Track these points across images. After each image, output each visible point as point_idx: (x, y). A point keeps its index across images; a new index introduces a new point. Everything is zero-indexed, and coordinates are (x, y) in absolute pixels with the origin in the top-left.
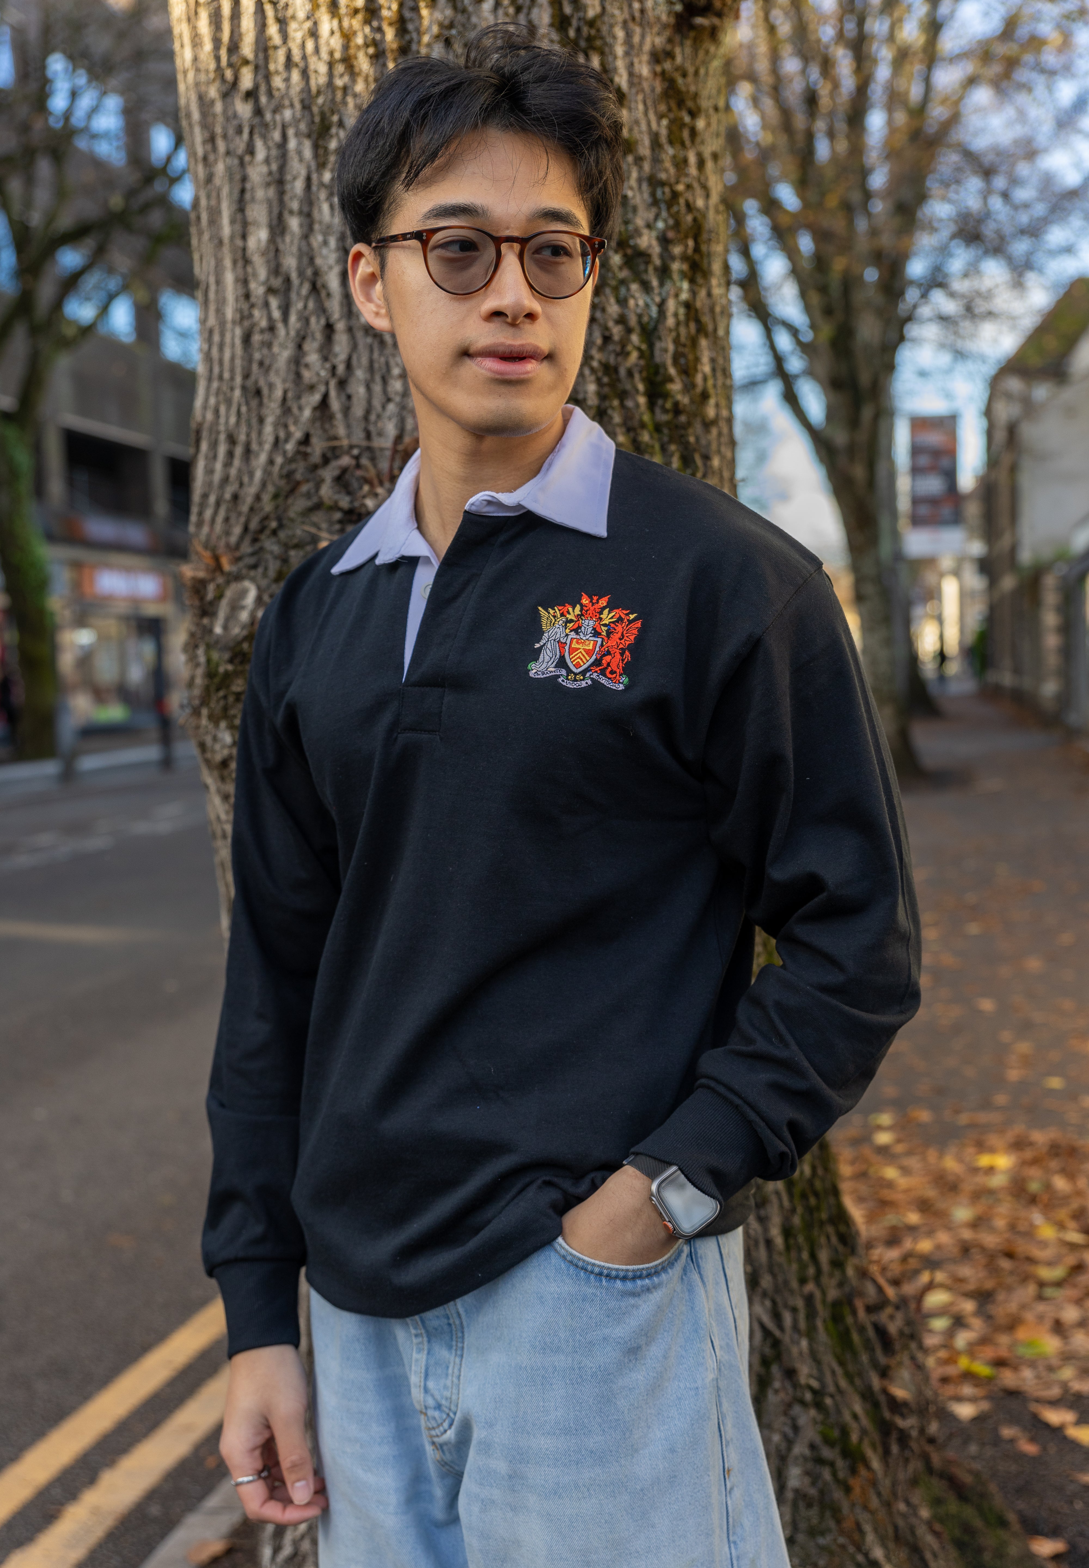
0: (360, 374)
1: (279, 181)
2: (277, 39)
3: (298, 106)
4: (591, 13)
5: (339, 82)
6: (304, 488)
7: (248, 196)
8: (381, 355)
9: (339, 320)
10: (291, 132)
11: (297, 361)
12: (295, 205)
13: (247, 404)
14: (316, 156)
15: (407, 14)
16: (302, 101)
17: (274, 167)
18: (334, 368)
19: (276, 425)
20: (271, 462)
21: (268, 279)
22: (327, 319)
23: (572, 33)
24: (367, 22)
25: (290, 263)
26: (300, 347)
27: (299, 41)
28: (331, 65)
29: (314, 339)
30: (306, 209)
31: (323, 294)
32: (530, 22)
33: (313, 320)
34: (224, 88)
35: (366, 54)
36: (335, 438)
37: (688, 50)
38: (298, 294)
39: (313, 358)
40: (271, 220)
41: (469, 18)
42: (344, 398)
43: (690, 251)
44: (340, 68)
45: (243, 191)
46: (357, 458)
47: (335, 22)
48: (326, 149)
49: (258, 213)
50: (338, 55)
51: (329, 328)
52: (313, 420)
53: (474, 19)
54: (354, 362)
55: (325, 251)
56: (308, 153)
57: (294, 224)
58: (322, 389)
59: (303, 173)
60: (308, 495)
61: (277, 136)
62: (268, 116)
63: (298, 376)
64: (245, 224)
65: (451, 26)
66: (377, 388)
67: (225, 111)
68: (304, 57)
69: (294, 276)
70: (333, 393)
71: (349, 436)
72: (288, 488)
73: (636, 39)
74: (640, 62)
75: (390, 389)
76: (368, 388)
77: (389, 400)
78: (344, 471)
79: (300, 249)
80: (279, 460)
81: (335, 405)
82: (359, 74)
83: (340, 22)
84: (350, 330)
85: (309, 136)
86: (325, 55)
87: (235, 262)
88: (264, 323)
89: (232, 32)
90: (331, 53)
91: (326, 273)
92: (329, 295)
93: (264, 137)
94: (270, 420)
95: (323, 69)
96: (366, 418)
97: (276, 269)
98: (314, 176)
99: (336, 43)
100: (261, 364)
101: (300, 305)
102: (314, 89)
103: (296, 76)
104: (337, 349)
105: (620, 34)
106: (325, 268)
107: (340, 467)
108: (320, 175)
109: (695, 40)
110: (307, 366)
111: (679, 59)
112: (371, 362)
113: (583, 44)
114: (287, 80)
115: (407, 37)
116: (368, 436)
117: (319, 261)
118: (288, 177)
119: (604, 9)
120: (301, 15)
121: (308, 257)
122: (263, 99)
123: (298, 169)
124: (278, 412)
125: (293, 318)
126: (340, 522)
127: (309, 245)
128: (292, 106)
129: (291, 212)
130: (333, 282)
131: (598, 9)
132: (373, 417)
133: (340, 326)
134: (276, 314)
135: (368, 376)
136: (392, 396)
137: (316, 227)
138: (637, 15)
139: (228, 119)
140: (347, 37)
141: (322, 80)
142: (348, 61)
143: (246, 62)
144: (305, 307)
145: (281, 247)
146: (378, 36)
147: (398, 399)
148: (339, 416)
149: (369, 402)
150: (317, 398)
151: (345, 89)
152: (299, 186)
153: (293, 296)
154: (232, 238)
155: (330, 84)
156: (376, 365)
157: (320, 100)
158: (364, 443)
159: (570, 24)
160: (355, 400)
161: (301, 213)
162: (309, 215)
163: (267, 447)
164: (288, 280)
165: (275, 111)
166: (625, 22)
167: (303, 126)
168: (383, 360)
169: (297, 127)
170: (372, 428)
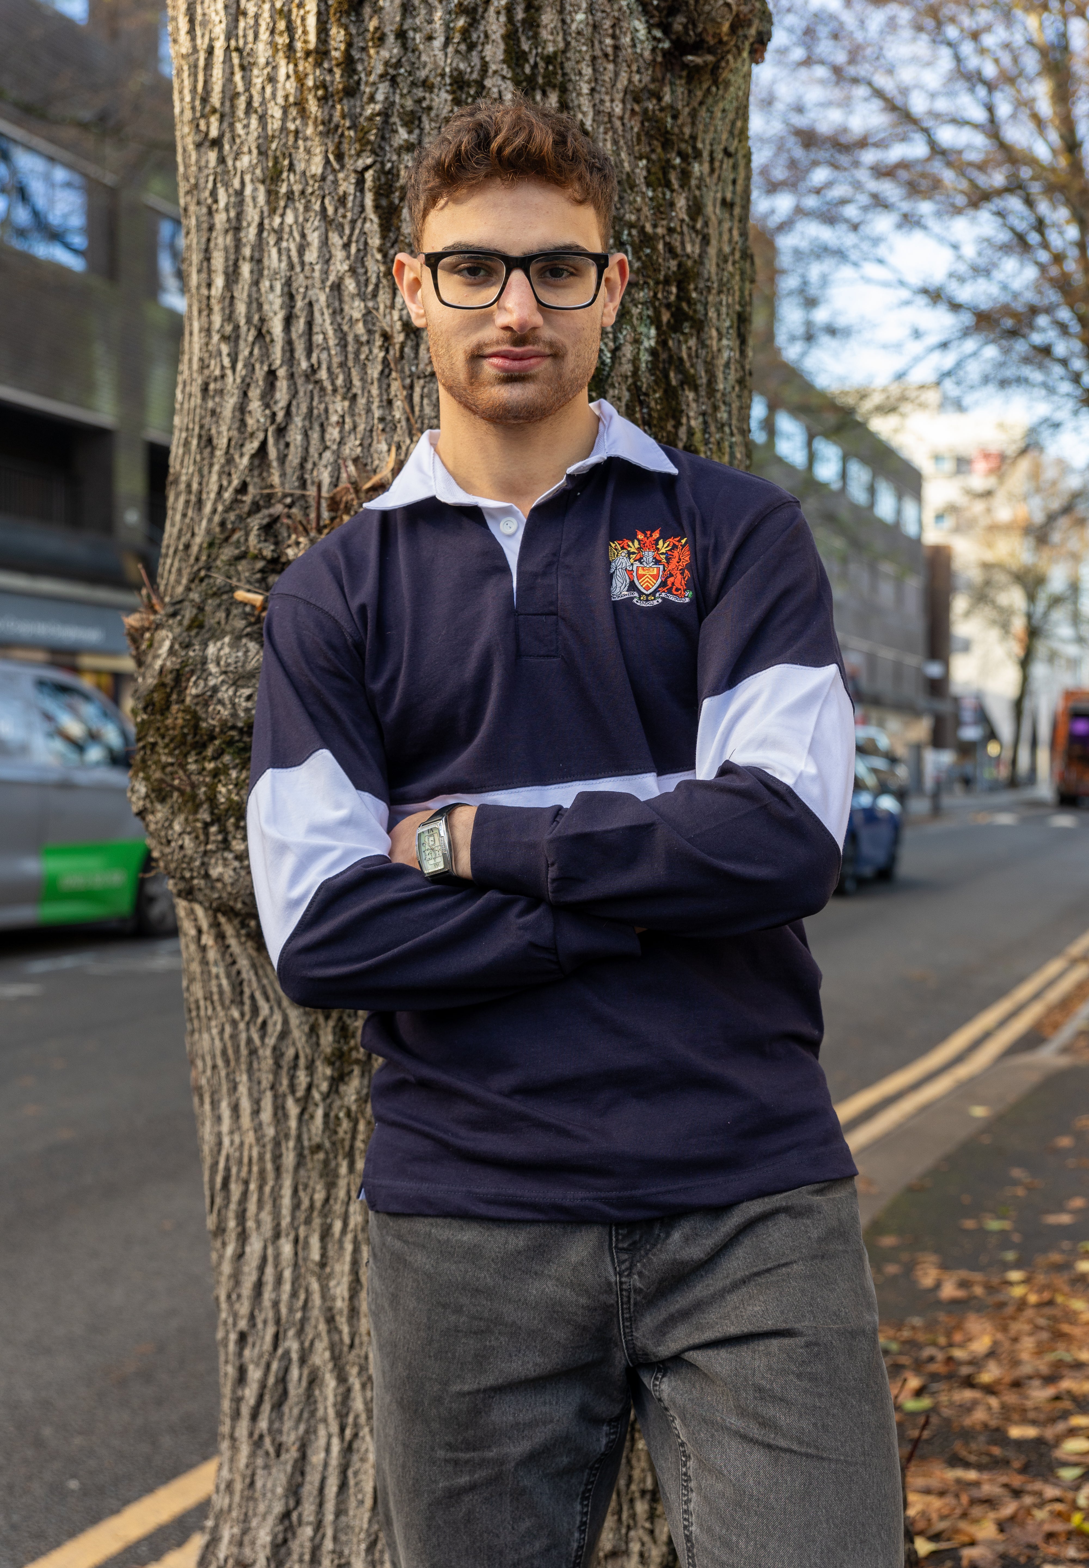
0: (298, 421)
1: (236, 228)
2: (240, 88)
3: (255, 152)
4: (551, 49)
5: (292, 126)
6: (235, 537)
7: (212, 245)
8: (320, 402)
9: (281, 366)
10: (248, 178)
11: (242, 409)
12: (247, 252)
13: (201, 453)
14: (268, 202)
15: (356, 54)
16: (258, 147)
17: (232, 214)
18: (274, 414)
19: (220, 474)
20: (214, 511)
21: (222, 326)
22: (270, 365)
23: (528, 70)
24: (318, 64)
25: (241, 308)
26: (245, 394)
27: (259, 86)
28: (285, 110)
29: (258, 385)
30: (257, 255)
31: (268, 339)
32: (483, 58)
33: (257, 366)
34: (198, 138)
35: (315, 96)
36: (272, 486)
37: (680, 90)
38: (246, 340)
39: (255, 405)
40: (227, 267)
41: (419, 58)
42: (282, 446)
43: (672, 298)
44: (293, 112)
45: (209, 240)
46: (290, 506)
47: (291, 66)
48: (277, 193)
49: (218, 261)
50: (291, 99)
51: (272, 374)
52: (251, 468)
53: (424, 58)
54: (294, 409)
55: (271, 297)
56: (261, 198)
57: (246, 269)
58: (261, 436)
59: (257, 219)
60: (238, 544)
61: (236, 184)
62: (230, 163)
63: (243, 423)
64: (210, 271)
65: (398, 64)
66: (315, 436)
67: (198, 161)
68: (263, 103)
69: (242, 322)
70: (271, 441)
71: (283, 484)
72: (222, 537)
73: (607, 77)
74: (612, 101)
75: (327, 437)
76: (306, 435)
77: (326, 448)
78: (275, 520)
79: (249, 296)
80: (220, 508)
81: (272, 452)
82: (309, 117)
83: (296, 65)
84: (291, 376)
85: (263, 182)
86: (280, 100)
87: (200, 312)
88: (217, 372)
89: (206, 82)
90: (286, 97)
91: (271, 319)
92: (272, 341)
93: (227, 185)
94: (216, 468)
95: (278, 113)
96: (302, 466)
97: (230, 317)
98: (266, 221)
99: (291, 86)
100: (213, 413)
101: (246, 353)
102: (270, 133)
103: (254, 122)
104: (278, 395)
105: (588, 71)
106: (271, 314)
107: (270, 516)
108: (272, 220)
109: (690, 80)
110: (250, 412)
111: (667, 98)
112: (311, 409)
113: (540, 80)
114: (246, 126)
115: (356, 78)
116: (303, 484)
117: (266, 307)
118: (245, 224)
119: (567, 44)
120: (262, 61)
121: (256, 303)
122: (227, 147)
123: (252, 215)
124: (223, 461)
125: (240, 365)
126: (262, 571)
127: (259, 290)
128: (250, 152)
129: (244, 258)
130: (277, 327)
131: (561, 45)
132: (309, 466)
133: (282, 373)
134: (226, 362)
135: (307, 423)
136: (328, 443)
137: (266, 272)
138: (610, 50)
139: (200, 169)
140: (301, 80)
141: (277, 124)
142: (301, 104)
143: (214, 111)
144: (251, 353)
145: (235, 294)
146: (328, 78)
147: (335, 447)
148: (275, 464)
149: (306, 450)
150: (256, 444)
151: (297, 132)
152: (253, 231)
153: (242, 343)
154: (198, 287)
155: (283, 129)
156: (315, 412)
157: (274, 146)
158: (298, 492)
159: (527, 61)
160: (292, 448)
161: (252, 258)
162: (260, 261)
163: (213, 496)
164: (237, 328)
165: (235, 159)
166: (594, 58)
167: (258, 172)
168: (322, 406)
169: (253, 173)
170: (307, 476)
